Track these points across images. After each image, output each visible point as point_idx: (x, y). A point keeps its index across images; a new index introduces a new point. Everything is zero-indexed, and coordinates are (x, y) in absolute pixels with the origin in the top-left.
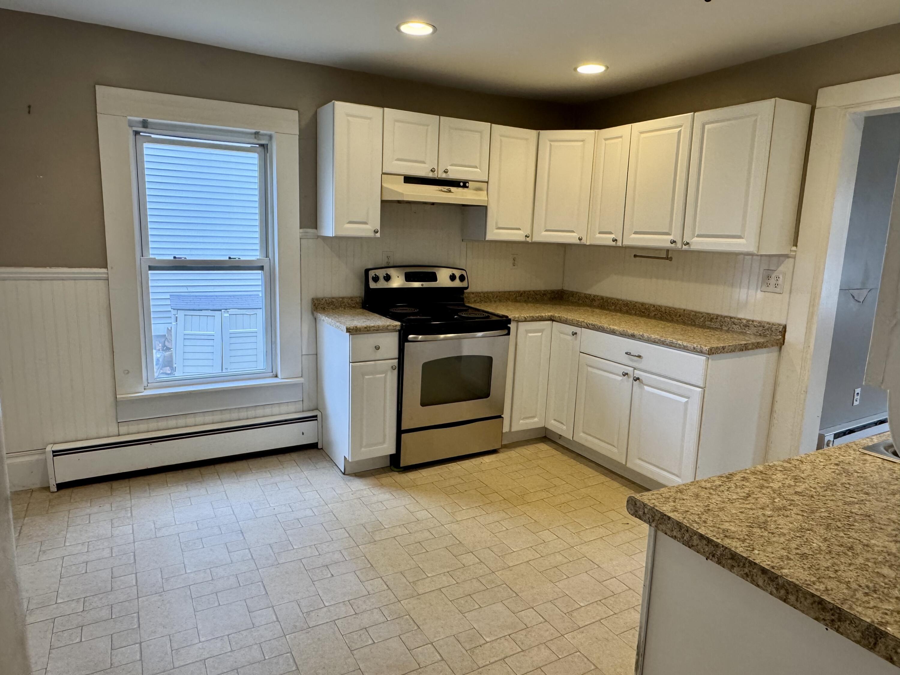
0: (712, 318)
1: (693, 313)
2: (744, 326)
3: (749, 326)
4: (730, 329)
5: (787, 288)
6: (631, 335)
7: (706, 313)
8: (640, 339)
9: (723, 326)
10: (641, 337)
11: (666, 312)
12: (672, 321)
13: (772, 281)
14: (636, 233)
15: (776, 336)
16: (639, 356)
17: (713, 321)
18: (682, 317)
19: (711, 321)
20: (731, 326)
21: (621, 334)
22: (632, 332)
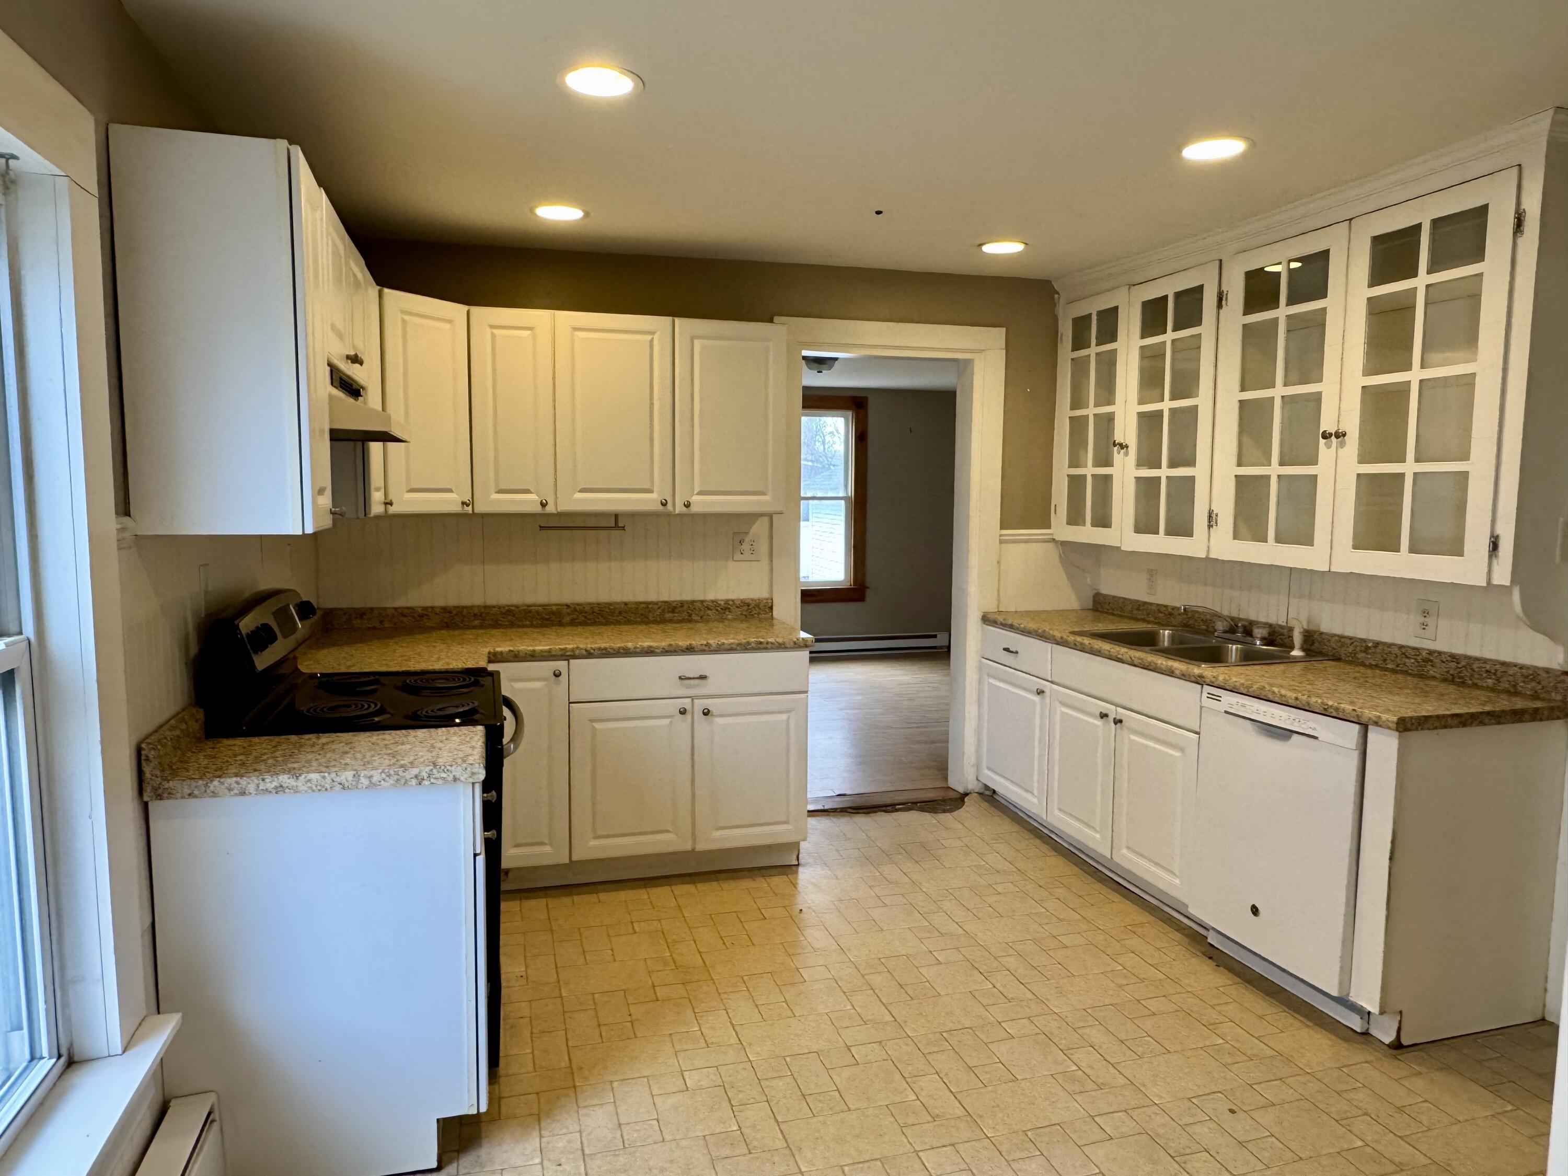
0: (675, 608)
1: (643, 605)
2: (722, 609)
3: (729, 609)
4: (704, 617)
5: (764, 549)
6: (687, 649)
7: (662, 602)
8: (704, 651)
9: (693, 615)
10: (707, 648)
11: (594, 612)
12: (607, 623)
13: (746, 546)
14: (583, 490)
15: (765, 614)
16: (703, 677)
17: (676, 611)
18: (624, 614)
19: (673, 612)
20: (704, 613)
21: (667, 652)
22: (688, 643)
